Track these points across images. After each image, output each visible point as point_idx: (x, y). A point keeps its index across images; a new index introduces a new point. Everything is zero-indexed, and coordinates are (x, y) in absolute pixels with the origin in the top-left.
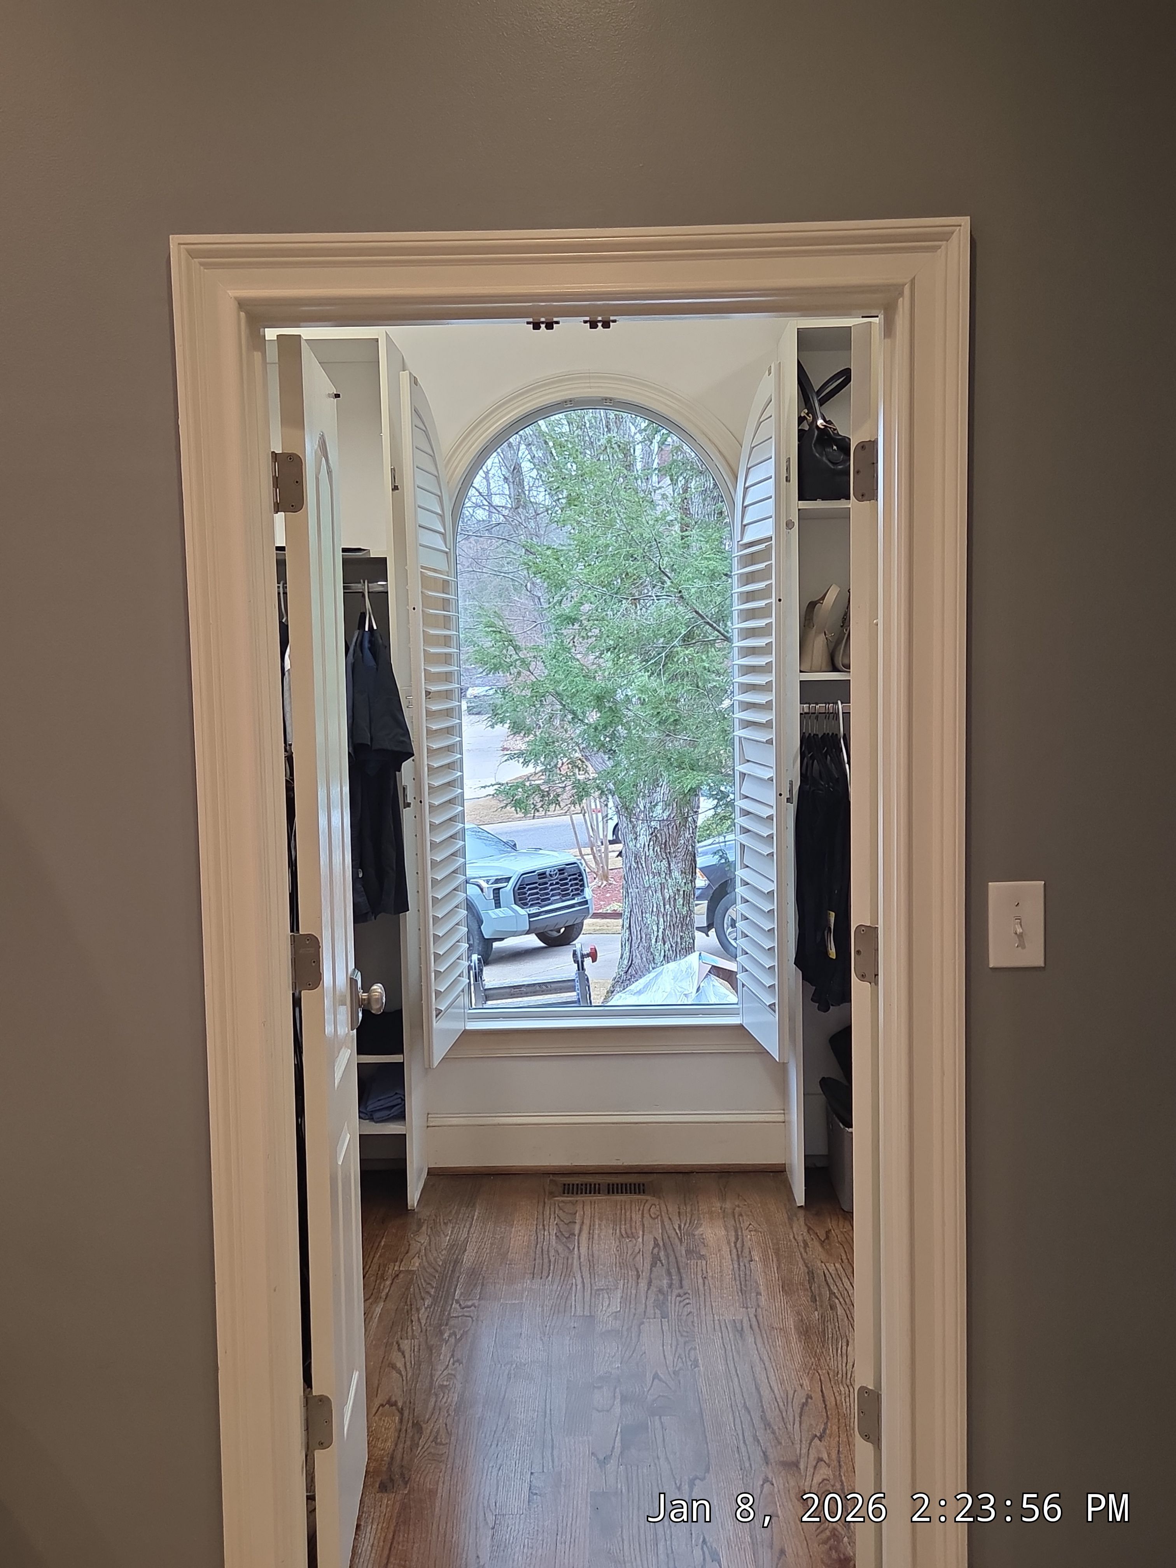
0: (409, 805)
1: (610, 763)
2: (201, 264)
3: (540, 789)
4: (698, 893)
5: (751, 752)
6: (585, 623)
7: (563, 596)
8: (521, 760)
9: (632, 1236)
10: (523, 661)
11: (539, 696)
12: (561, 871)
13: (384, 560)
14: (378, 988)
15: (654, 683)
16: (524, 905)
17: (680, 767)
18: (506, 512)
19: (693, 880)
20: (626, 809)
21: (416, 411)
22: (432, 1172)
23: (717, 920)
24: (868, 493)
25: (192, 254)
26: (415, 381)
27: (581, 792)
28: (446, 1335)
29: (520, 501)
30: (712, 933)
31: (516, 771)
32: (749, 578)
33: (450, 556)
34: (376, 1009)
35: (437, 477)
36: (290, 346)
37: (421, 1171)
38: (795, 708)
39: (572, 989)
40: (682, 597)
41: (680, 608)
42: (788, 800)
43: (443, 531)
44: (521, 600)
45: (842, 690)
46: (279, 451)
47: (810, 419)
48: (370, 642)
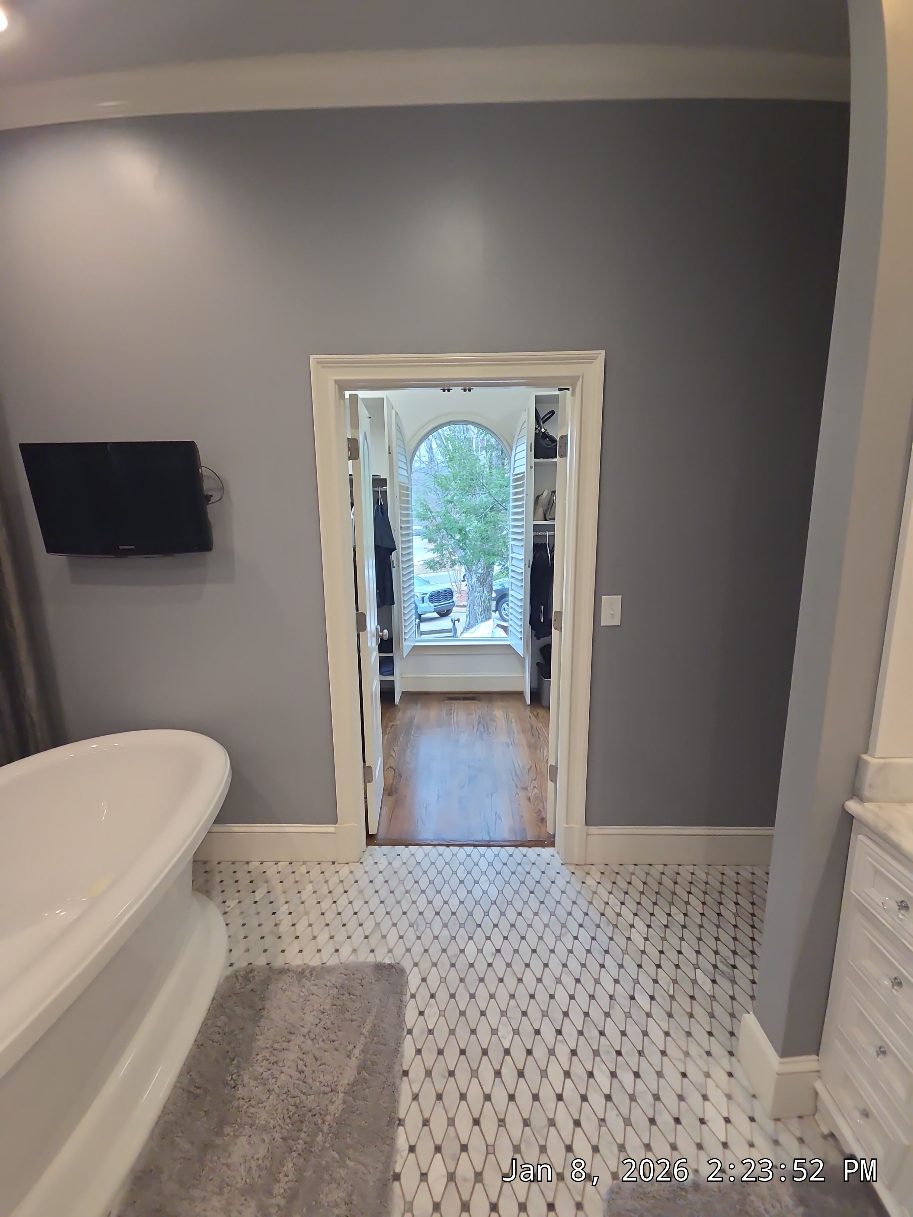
0: (394, 567)
1: (463, 554)
2: (322, 366)
3: (439, 562)
4: (493, 599)
5: (515, 550)
6: (456, 503)
7: (448, 493)
8: (433, 552)
9: (471, 714)
10: (433, 516)
11: (439, 529)
12: (445, 591)
13: (386, 479)
14: (386, 631)
15: (479, 525)
16: (432, 603)
17: (488, 555)
18: (427, 463)
19: (491, 594)
20: (469, 570)
21: (397, 425)
22: (403, 692)
23: (499, 608)
24: (564, 455)
25: (318, 363)
26: (397, 413)
27: (453, 563)
28: (409, 746)
29: (432, 459)
30: (497, 612)
31: (431, 556)
32: (516, 487)
33: (409, 478)
34: (385, 638)
35: (405, 449)
36: (354, 398)
37: (399, 692)
38: (532, 534)
39: (451, 632)
40: (490, 494)
41: (489, 498)
42: (529, 567)
43: (406, 468)
44: (432, 495)
45: (552, 528)
46: (350, 438)
47: (539, 429)
48: (381, 509)
